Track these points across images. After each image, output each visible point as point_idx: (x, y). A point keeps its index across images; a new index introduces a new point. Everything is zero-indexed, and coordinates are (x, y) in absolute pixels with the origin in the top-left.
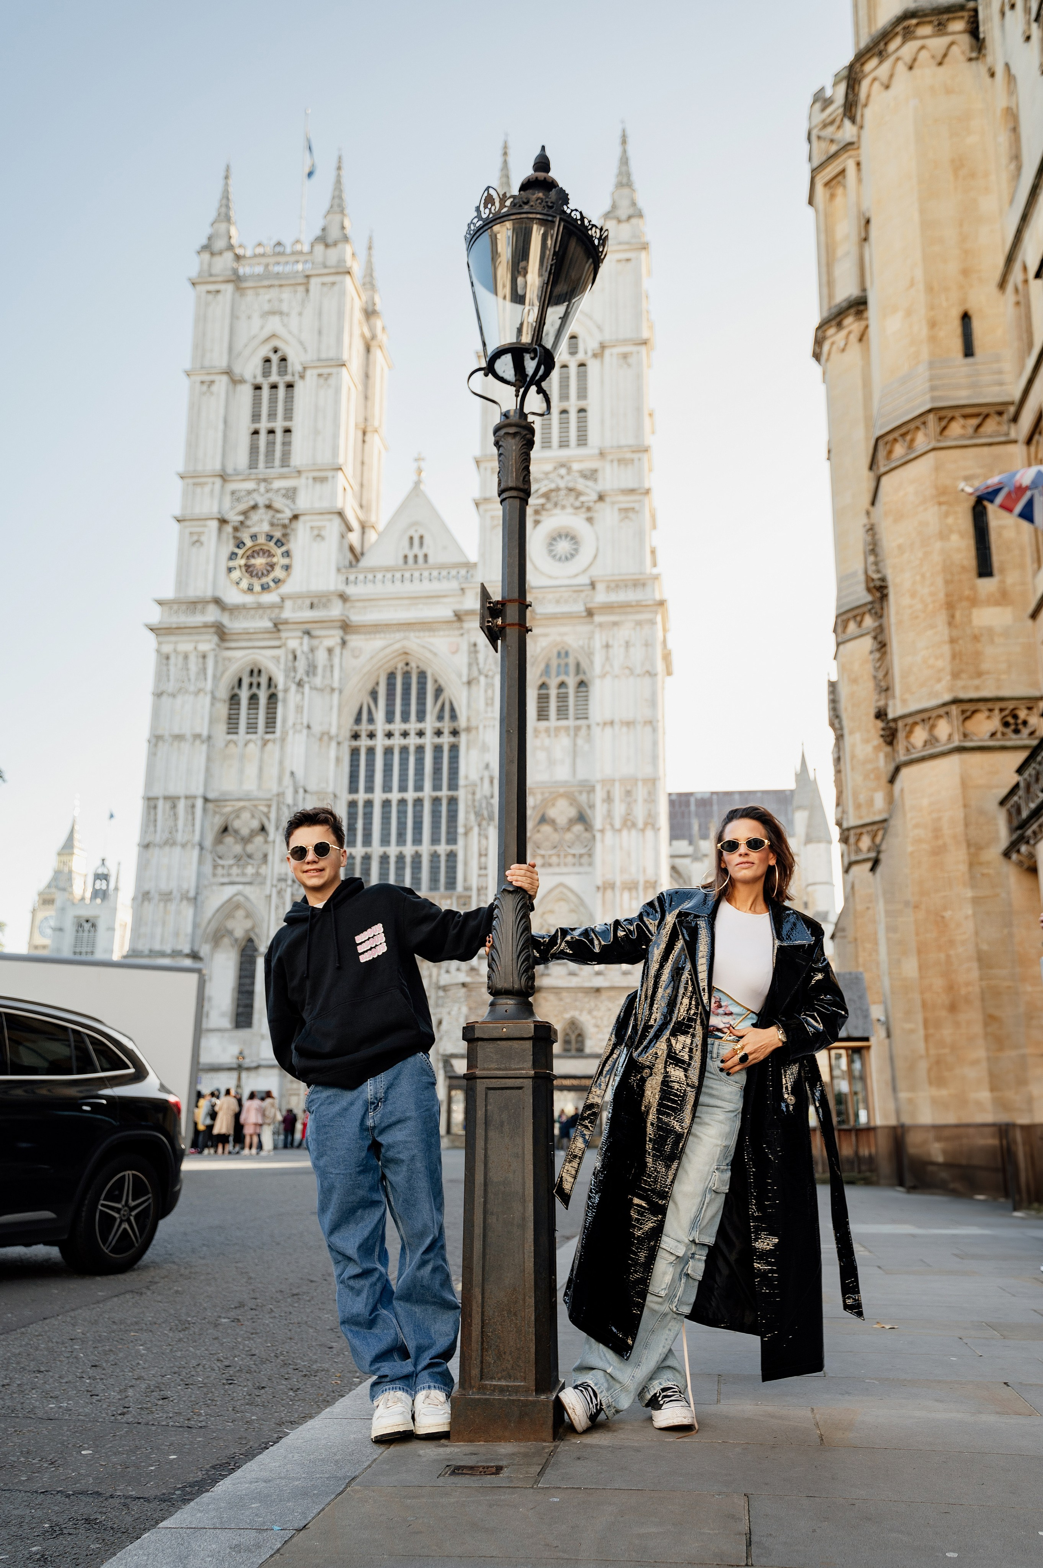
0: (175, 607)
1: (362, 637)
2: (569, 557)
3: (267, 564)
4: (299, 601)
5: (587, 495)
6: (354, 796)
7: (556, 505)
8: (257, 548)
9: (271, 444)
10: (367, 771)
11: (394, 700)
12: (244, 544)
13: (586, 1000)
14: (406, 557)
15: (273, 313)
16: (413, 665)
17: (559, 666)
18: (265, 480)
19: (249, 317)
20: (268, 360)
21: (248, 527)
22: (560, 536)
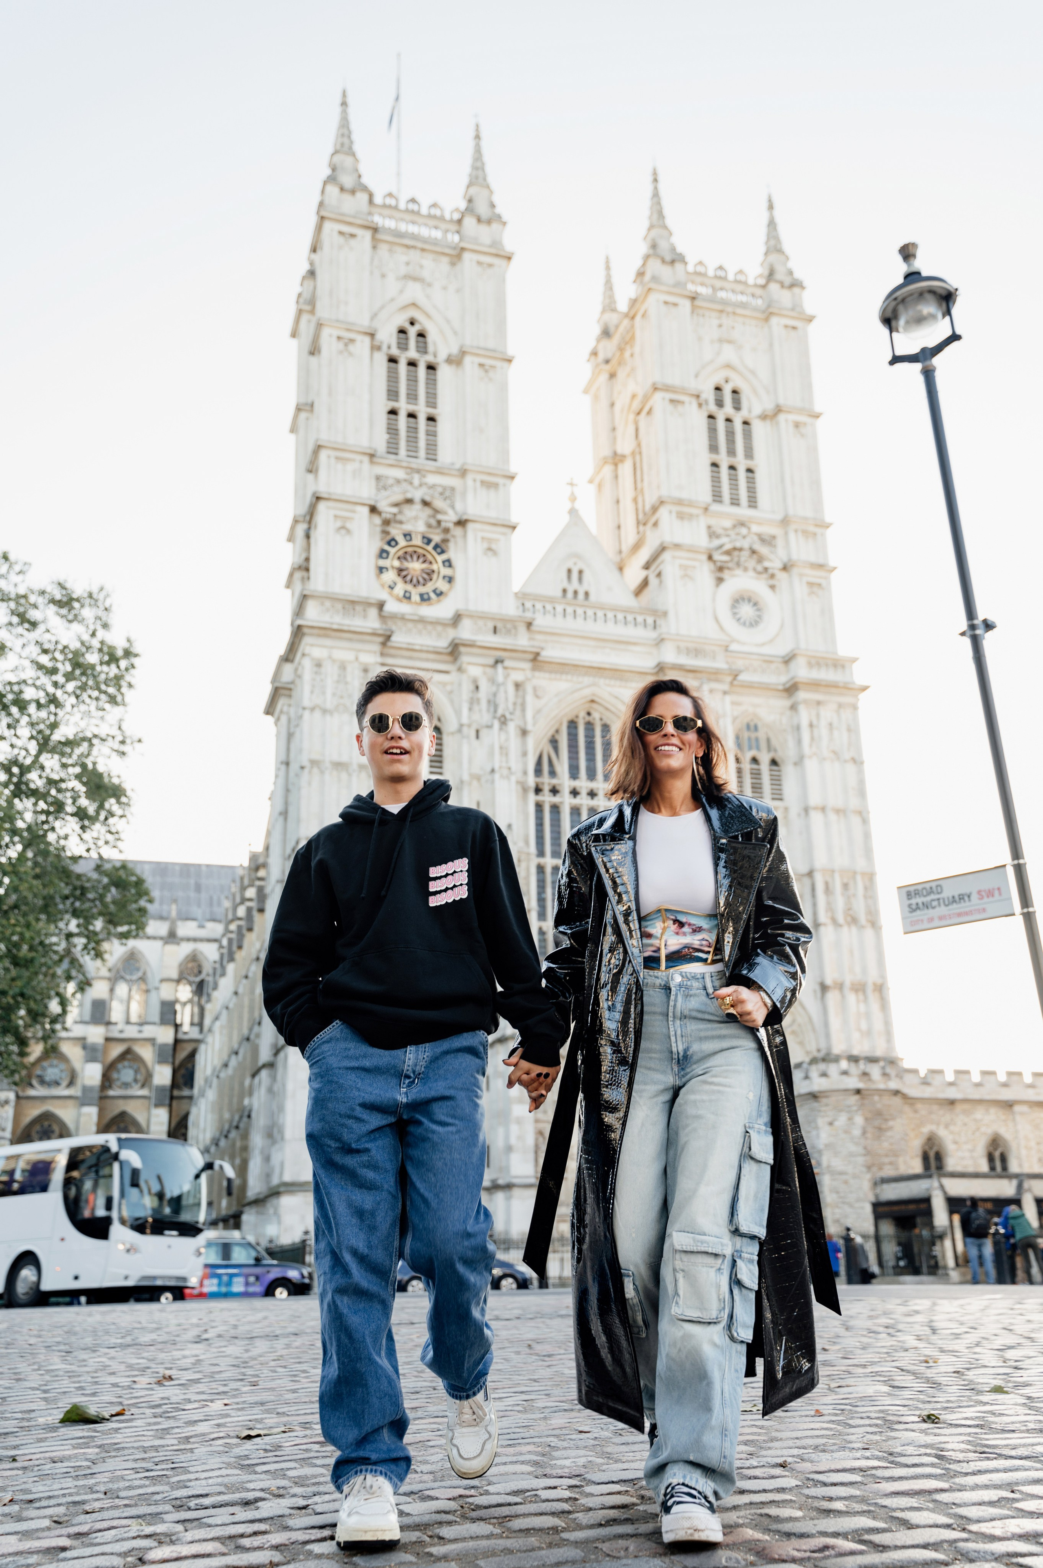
0: (328, 603)
1: (547, 675)
2: (754, 623)
3: (423, 570)
4: (481, 623)
5: (770, 560)
6: (542, 861)
7: (738, 564)
8: (410, 550)
9: (413, 431)
10: (552, 832)
11: (577, 753)
12: (397, 543)
13: (941, 1112)
14: (565, 591)
15: (415, 279)
16: (596, 716)
17: (749, 739)
18: (418, 471)
19: (383, 276)
20: (402, 331)
21: (401, 522)
22: (743, 599)
